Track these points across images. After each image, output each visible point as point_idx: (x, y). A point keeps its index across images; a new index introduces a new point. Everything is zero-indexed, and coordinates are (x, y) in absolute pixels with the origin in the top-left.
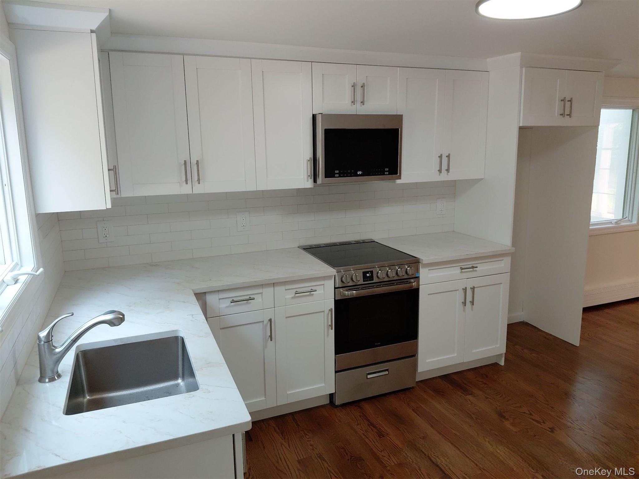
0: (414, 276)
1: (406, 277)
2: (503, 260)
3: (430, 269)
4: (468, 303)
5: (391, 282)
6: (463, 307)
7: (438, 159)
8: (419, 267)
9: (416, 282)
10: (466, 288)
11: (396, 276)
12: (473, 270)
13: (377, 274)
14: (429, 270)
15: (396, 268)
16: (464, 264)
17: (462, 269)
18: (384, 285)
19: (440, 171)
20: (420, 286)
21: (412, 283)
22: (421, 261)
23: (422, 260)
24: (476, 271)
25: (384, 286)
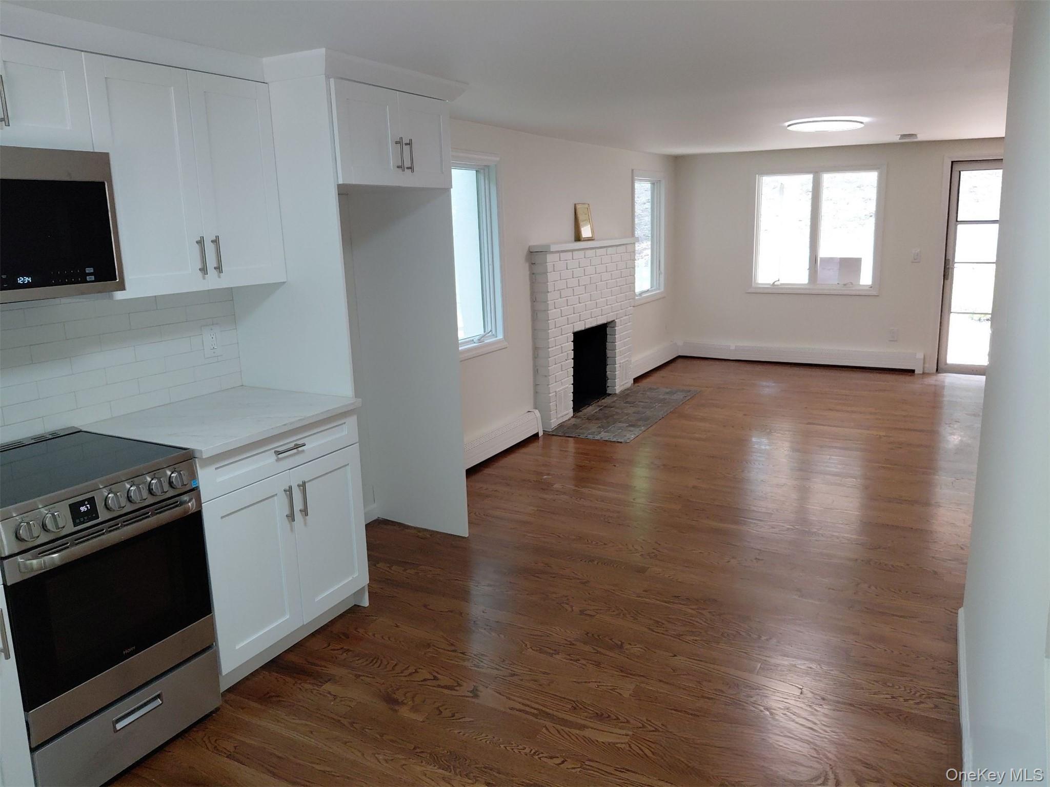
0: (188, 488)
1: (171, 493)
2: (345, 423)
3: (218, 466)
4: (298, 515)
5: (139, 513)
6: (289, 526)
7: (197, 247)
8: (196, 467)
9: (194, 500)
10: (291, 488)
11: (150, 496)
12: (298, 451)
13: (106, 500)
14: (216, 469)
15: (146, 479)
16: (281, 445)
17: (278, 453)
18: (124, 522)
19: (204, 270)
20: (203, 505)
21: (186, 502)
22: (197, 455)
23: (201, 451)
24: (303, 451)
25: (125, 526)
